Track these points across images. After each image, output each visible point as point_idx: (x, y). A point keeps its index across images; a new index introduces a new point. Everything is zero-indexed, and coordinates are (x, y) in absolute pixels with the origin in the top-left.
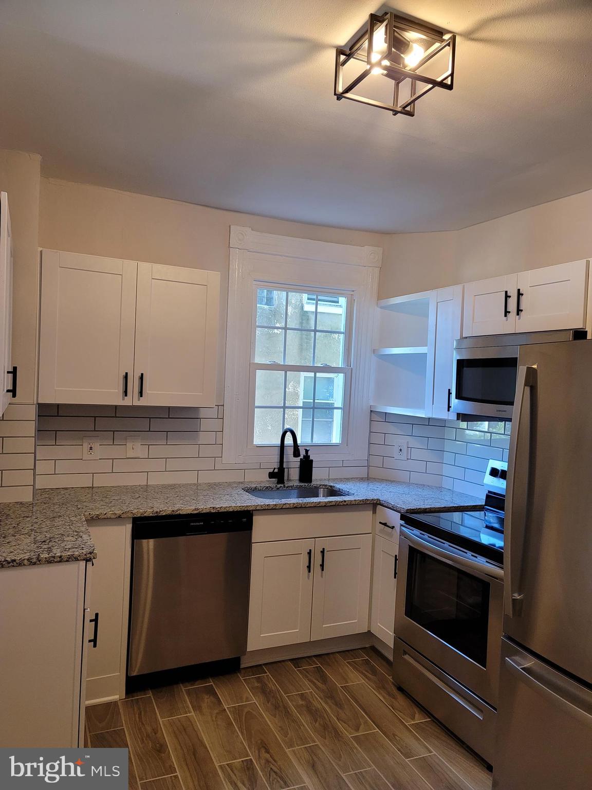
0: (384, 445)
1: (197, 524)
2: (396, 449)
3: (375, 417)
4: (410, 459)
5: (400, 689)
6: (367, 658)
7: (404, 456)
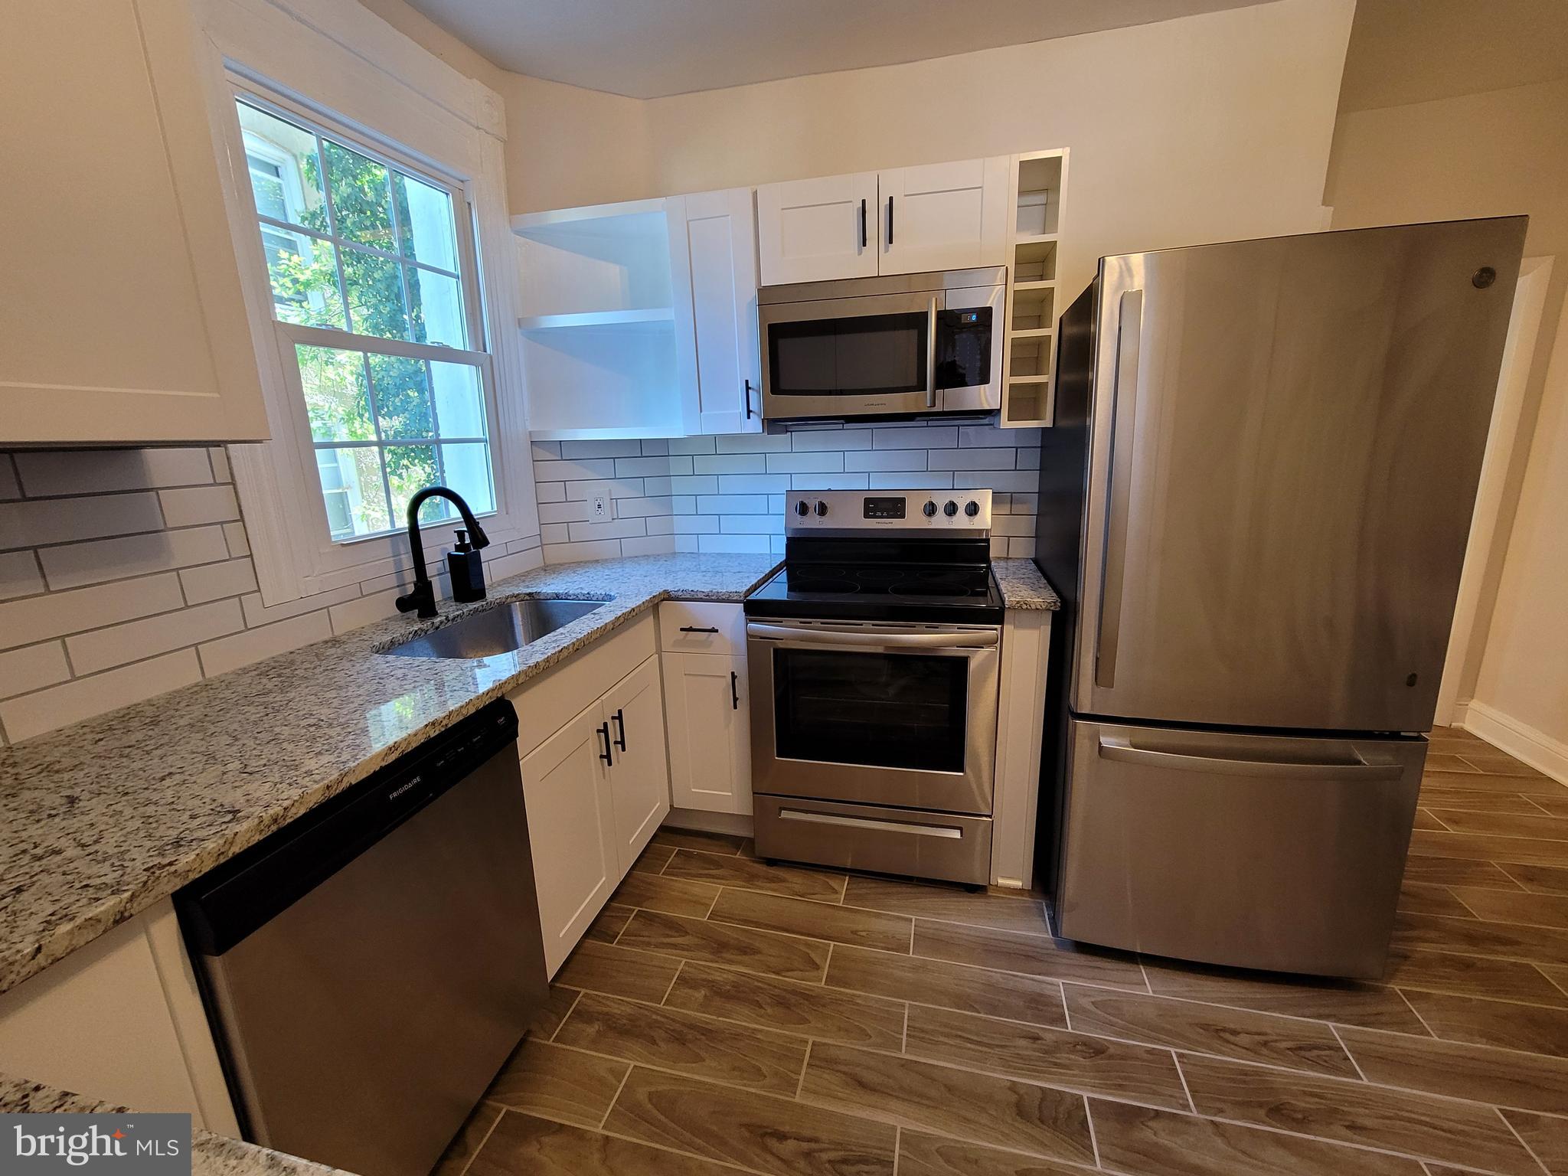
0: (567, 501)
1: (406, 787)
2: (590, 508)
3: (542, 454)
4: (618, 518)
5: (771, 862)
6: (678, 848)
7: (606, 513)
